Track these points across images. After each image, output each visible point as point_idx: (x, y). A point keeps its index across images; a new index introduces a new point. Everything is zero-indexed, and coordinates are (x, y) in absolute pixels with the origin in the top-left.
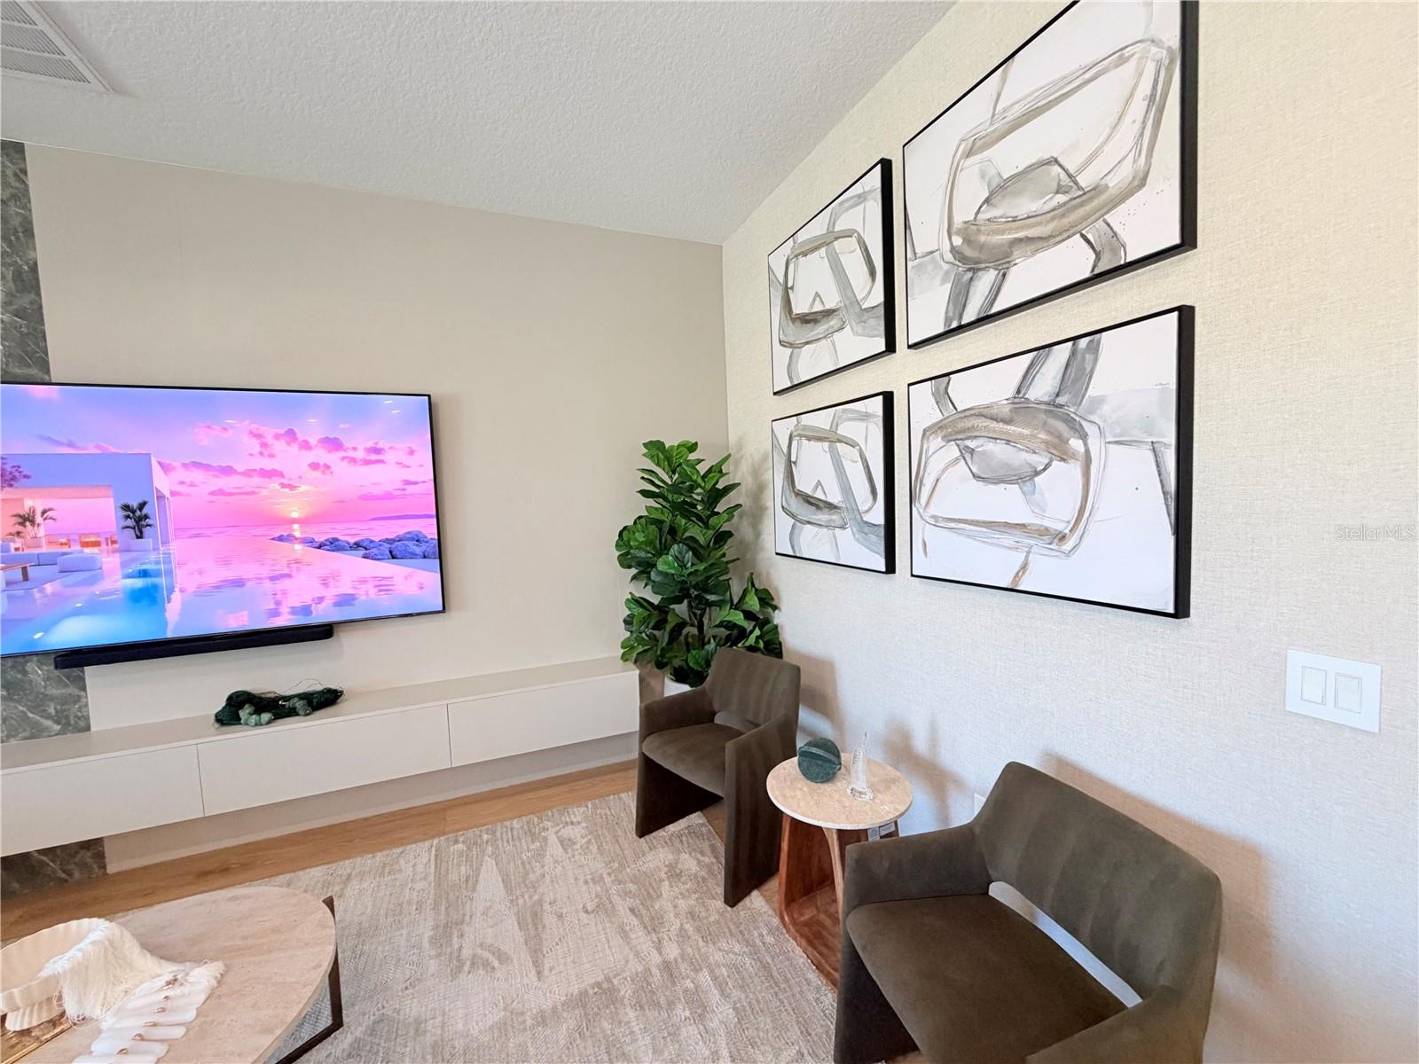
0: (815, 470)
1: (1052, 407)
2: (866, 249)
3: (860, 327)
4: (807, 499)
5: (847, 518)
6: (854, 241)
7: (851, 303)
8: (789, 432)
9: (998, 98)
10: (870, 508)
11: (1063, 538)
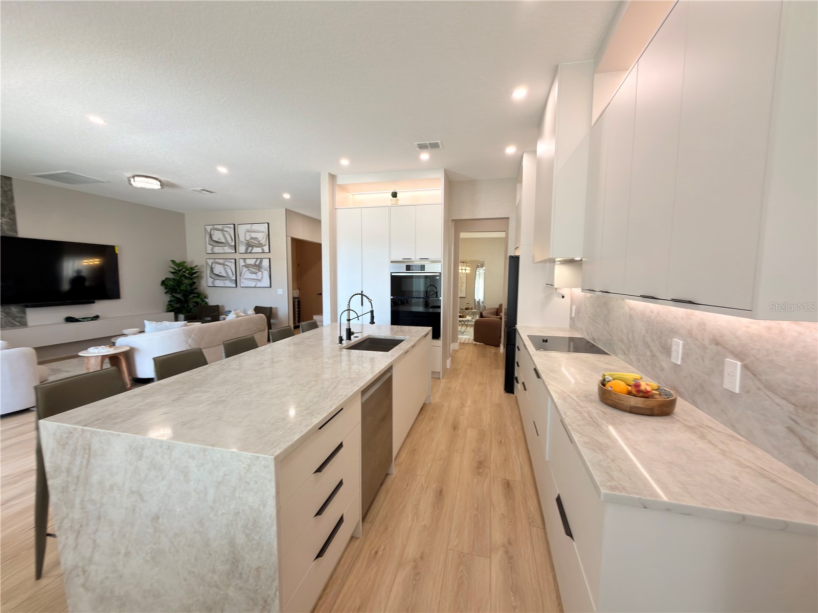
0: (218, 269)
1: (258, 265)
2: (231, 236)
3: (230, 248)
4: (217, 275)
5: (227, 278)
6: (228, 233)
7: (228, 243)
8: (212, 262)
9: (251, 227)
10: (232, 277)
11: (260, 280)
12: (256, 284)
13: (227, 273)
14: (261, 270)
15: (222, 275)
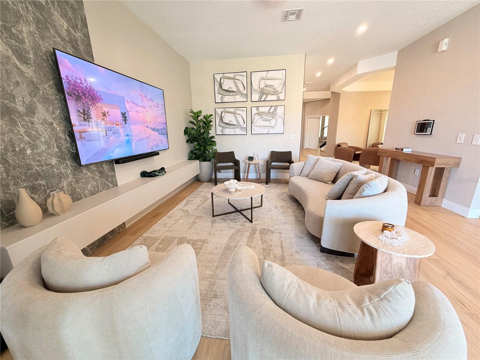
2: (243, 84)
3: (241, 96)
4: (227, 124)
5: (238, 126)
6: (240, 82)
7: (239, 92)
8: (221, 111)
9: (267, 75)
10: (243, 125)
11: (274, 127)
12: (269, 131)
13: (238, 122)
14: (275, 117)
15: (232, 123)
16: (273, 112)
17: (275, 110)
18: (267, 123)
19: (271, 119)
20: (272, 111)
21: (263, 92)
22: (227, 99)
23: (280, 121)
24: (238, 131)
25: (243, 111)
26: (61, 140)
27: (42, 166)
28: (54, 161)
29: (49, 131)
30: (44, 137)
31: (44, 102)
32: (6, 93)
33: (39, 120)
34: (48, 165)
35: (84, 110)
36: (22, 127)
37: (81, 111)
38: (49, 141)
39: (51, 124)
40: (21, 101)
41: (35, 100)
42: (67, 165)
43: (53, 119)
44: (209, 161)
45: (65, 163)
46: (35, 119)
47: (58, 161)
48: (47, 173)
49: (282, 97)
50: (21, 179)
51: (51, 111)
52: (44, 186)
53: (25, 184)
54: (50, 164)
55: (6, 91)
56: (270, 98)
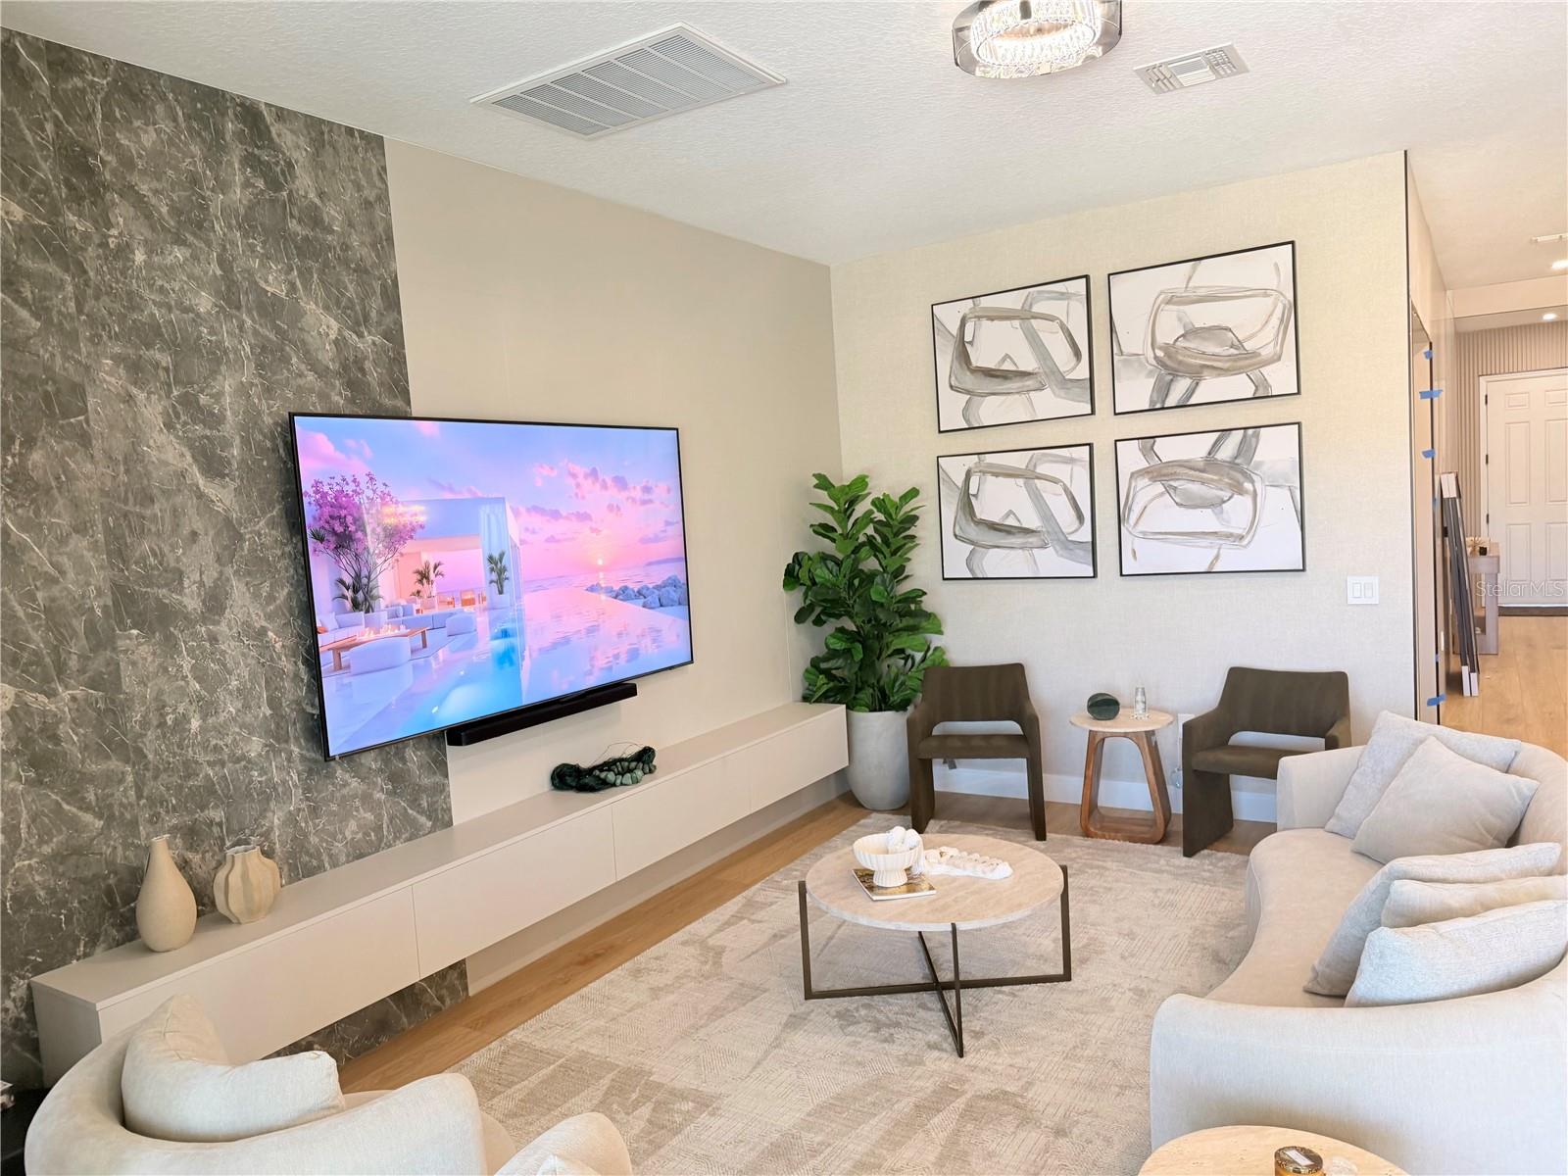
0: (998, 500)
1: (1232, 464)
2: (1070, 335)
3: (1062, 393)
4: (993, 527)
5: (1048, 539)
6: (1055, 325)
7: (1053, 373)
8: (966, 468)
9: (1190, 278)
10: (1076, 531)
11: (1242, 538)
12: (1217, 557)
13: (1047, 515)
14: (1248, 486)
15: (1017, 524)
16: (1236, 458)
17: (1246, 449)
18: (1205, 520)
19: (1226, 494)
20: (1226, 452)
21: (1171, 366)
22: (991, 410)
23: (1278, 505)
24: (1050, 561)
25: (1071, 461)
26: (282, 679)
27: (223, 764)
28: (255, 746)
29: (253, 657)
30: (239, 675)
31: (249, 573)
32: (166, 571)
33: (230, 630)
34: (238, 760)
35: (358, 577)
36: (188, 655)
37: (348, 580)
38: (249, 685)
39: (263, 632)
40: (195, 583)
41: (229, 571)
42: (289, 760)
43: (269, 617)
44: (901, 707)
45: (285, 750)
46: (223, 627)
47: (266, 746)
48: (231, 787)
49: (1280, 378)
50: (167, 807)
51: (264, 594)
52: (220, 825)
53: (174, 821)
54: (243, 758)
55: (165, 564)
56: (1211, 388)
